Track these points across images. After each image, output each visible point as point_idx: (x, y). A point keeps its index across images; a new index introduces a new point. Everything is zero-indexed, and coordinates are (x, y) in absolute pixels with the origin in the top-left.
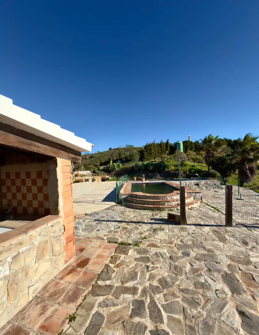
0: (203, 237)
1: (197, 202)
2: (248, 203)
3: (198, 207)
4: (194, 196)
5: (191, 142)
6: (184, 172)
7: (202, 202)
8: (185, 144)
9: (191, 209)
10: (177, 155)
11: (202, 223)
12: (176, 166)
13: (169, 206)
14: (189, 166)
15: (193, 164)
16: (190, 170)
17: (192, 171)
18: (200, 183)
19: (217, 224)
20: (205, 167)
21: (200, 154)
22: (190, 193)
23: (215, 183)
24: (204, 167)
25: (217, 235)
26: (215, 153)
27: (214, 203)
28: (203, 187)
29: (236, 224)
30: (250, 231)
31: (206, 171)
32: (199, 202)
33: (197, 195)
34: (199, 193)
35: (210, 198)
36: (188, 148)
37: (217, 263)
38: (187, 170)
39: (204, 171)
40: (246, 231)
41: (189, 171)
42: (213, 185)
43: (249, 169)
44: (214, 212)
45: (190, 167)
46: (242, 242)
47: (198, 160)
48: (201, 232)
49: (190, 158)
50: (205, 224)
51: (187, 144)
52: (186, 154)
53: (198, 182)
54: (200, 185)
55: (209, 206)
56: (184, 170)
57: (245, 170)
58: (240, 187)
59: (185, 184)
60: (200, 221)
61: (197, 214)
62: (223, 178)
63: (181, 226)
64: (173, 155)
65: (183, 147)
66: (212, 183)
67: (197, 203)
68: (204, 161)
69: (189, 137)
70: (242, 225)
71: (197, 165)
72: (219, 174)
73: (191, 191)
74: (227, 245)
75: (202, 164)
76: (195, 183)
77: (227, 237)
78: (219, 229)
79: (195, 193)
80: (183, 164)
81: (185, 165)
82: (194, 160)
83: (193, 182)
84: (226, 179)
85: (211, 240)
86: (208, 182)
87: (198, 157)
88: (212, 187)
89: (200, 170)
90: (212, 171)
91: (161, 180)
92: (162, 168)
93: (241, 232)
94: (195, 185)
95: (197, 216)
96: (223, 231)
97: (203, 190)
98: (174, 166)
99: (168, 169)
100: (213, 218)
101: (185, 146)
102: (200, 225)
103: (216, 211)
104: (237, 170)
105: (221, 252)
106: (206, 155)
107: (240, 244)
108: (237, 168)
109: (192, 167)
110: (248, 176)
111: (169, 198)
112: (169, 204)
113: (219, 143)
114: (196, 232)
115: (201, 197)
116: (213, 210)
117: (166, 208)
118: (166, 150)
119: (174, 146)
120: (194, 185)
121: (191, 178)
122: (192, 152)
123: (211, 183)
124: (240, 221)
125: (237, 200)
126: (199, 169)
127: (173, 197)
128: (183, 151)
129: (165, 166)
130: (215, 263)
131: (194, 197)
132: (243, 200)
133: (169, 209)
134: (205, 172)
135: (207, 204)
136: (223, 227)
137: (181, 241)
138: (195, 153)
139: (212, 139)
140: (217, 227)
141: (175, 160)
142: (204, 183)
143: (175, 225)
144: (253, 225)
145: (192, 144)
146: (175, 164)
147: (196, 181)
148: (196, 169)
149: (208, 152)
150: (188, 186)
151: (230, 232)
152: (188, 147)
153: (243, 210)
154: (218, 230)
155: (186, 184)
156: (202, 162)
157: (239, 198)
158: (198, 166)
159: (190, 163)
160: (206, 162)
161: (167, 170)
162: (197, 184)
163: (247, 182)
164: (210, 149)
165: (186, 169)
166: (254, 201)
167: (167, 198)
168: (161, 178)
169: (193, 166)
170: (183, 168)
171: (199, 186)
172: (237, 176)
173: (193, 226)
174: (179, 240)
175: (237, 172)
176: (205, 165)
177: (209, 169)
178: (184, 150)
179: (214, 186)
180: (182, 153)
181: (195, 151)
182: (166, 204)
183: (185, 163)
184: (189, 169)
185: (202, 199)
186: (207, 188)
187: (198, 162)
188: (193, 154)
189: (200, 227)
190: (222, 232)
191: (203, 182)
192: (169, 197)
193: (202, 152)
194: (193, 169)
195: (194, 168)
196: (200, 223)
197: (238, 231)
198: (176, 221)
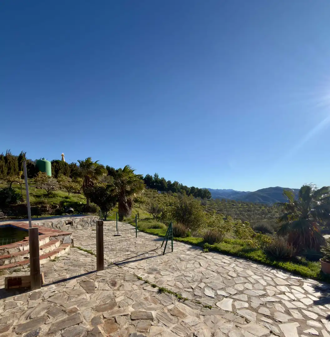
0: (66, 297)
1: (64, 247)
2: (124, 239)
3: (66, 255)
4: (62, 240)
5: (66, 164)
6: (53, 206)
7: (73, 246)
8: (55, 164)
9: (54, 261)
10: (40, 179)
11: (68, 276)
12: (38, 196)
13: (13, 265)
14: (60, 197)
15: (67, 194)
16: (62, 203)
17: (65, 204)
18: (74, 220)
19: (87, 272)
20: (84, 199)
21: (77, 182)
22: (55, 236)
23: (93, 220)
24: (82, 199)
25: (85, 286)
26: (95, 181)
27: (89, 245)
28: (78, 226)
29: (109, 265)
30: (121, 269)
31: (85, 205)
32: (69, 247)
33: (66, 238)
34: (68, 234)
35: (85, 240)
36: (60, 171)
37: (78, 324)
38: (58, 202)
39: (82, 204)
40: (117, 269)
41: (60, 204)
42: (90, 221)
43: (127, 202)
44: (86, 256)
45: (61, 199)
46: (111, 284)
47: (74, 189)
48: (64, 290)
49: (62, 186)
50: (71, 277)
51: (58, 166)
52: (56, 180)
53: (71, 220)
54: (74, 223)
55: (81, 250)
56: (52, 203)
57: (124, 204)
58: (118, 222)
59: (50, 224)
60: (65, 274)
61: (62, 265)
62: (103, 212)
63: (30, 293)
64: (33, 180)
65: (52, 168)
66: (90, 219)
67: (65, 249)
68: (82, 191)
69: (62, 155)
70: (114, 264)
71: (72, 196)
72: (99, 208)
73: (57, 234)
74: (94, 295)
75: (80, 194)
76: (67, 222)
77: (96, 284)
78: (89, 277)
79: (64, 235)
80: (50, 193)
81: (55, 196)
82: (69, 189)
83: (64, 220)
84: (106, 213)
85: (76, 296)
86: (85, 218)
87: (74, 185)
88: (90, 225)
89: (76, 203)
90: (92, 204)
91: (6, 221)
92: (9, 200)
93: (112, 272)
94: (67, 224)
95: (62, 269)
96: (93, 278)
97: (78, 230)
98: (34, 196)
99: (22, 201)
100: (84, 265)
101: (56, 168)
102: (65, 280)
103: (90, 254)
104: (118, 203)
105: (86, 306)
106: (83, 183)
107: (109, 287)
108: (117, 201)
109: (64, 199)
110: (126, 210)
111: (13, 251)
112: (13, 261)
113: (99, 170)
114: (56, 292)
115: (72, 240)
116: (86, 254)
117: (5, 269)
118: (20, 170)
119: (35, 165)
120: (65, 224)
121: (64, 214)
122: (66, 177)
123: (88, 220)
124: (112, 261)
125: (114, 237)
126: (75, 201)
127: (21, 248)
128: (52, 174)
129: (16, 197)
130: (76, 326)
131: (62, 242)
132: (120, 235)
133: (12, 269)
134: (83, 206)
135: (79, 248)
136: (93, 274)
137: (27, 317)
138: (71, 180)
139: (91, 164)
140: (86, 275)
141: (37, 188)
142: (80, 221)
143: (20, 293)
144: (123, 262)
145: (66, 165)
146: (36, 193)
147: (68, 219)
148: (71, 202)
149: (87, 179)
150: (56, 227)
151: (100, 277)
152: (60, 169)
153: (118, 247)
154: (88, 279)
155: (52, 224)
156: (79, 193)
157: (117, 234)
158: (74, 198)
159: (62, 193)
160: (84, 192)
161: (19, 203)
162: (70, 223)
163: (126, 216)
164: (89, 176)
165: (55, 202)
166: (130, 235)
167: (8, 251)
168: (6, 217)
169: (67, 198)
170: (50, 200)
171: (73, 225)
172: (117, 210)
173: (53, 286)
174: (23, 317)
175: (117, 206)
176: (83, 196)
177: (88, 202)
178: (54, 173)
179: (92, 223)
180: (49, 178)
181: (71, 177)
182: (7, 262)
183: (53, 192)
184: (60, 202)
185: (72, 242)
186: (84, 227)
187: (75, 193)
188: (66, 180)
189: (63, 283)
190: (92, 280)
191: (78, 219)
192: (12, 249)
193: (79, 179)
194: (67, 202)
195: (68, 200)
196: (63, 277)
197: (109, 272)
198: (23, 285)
